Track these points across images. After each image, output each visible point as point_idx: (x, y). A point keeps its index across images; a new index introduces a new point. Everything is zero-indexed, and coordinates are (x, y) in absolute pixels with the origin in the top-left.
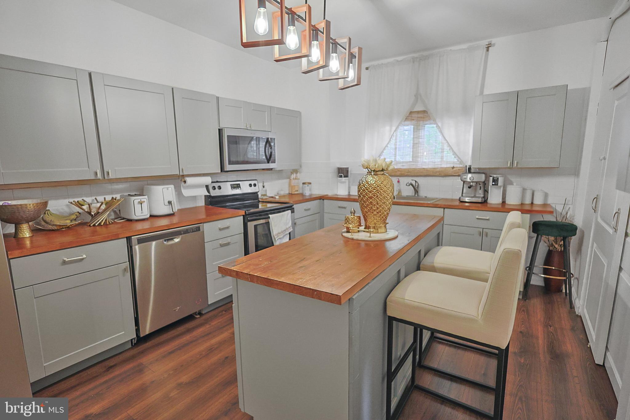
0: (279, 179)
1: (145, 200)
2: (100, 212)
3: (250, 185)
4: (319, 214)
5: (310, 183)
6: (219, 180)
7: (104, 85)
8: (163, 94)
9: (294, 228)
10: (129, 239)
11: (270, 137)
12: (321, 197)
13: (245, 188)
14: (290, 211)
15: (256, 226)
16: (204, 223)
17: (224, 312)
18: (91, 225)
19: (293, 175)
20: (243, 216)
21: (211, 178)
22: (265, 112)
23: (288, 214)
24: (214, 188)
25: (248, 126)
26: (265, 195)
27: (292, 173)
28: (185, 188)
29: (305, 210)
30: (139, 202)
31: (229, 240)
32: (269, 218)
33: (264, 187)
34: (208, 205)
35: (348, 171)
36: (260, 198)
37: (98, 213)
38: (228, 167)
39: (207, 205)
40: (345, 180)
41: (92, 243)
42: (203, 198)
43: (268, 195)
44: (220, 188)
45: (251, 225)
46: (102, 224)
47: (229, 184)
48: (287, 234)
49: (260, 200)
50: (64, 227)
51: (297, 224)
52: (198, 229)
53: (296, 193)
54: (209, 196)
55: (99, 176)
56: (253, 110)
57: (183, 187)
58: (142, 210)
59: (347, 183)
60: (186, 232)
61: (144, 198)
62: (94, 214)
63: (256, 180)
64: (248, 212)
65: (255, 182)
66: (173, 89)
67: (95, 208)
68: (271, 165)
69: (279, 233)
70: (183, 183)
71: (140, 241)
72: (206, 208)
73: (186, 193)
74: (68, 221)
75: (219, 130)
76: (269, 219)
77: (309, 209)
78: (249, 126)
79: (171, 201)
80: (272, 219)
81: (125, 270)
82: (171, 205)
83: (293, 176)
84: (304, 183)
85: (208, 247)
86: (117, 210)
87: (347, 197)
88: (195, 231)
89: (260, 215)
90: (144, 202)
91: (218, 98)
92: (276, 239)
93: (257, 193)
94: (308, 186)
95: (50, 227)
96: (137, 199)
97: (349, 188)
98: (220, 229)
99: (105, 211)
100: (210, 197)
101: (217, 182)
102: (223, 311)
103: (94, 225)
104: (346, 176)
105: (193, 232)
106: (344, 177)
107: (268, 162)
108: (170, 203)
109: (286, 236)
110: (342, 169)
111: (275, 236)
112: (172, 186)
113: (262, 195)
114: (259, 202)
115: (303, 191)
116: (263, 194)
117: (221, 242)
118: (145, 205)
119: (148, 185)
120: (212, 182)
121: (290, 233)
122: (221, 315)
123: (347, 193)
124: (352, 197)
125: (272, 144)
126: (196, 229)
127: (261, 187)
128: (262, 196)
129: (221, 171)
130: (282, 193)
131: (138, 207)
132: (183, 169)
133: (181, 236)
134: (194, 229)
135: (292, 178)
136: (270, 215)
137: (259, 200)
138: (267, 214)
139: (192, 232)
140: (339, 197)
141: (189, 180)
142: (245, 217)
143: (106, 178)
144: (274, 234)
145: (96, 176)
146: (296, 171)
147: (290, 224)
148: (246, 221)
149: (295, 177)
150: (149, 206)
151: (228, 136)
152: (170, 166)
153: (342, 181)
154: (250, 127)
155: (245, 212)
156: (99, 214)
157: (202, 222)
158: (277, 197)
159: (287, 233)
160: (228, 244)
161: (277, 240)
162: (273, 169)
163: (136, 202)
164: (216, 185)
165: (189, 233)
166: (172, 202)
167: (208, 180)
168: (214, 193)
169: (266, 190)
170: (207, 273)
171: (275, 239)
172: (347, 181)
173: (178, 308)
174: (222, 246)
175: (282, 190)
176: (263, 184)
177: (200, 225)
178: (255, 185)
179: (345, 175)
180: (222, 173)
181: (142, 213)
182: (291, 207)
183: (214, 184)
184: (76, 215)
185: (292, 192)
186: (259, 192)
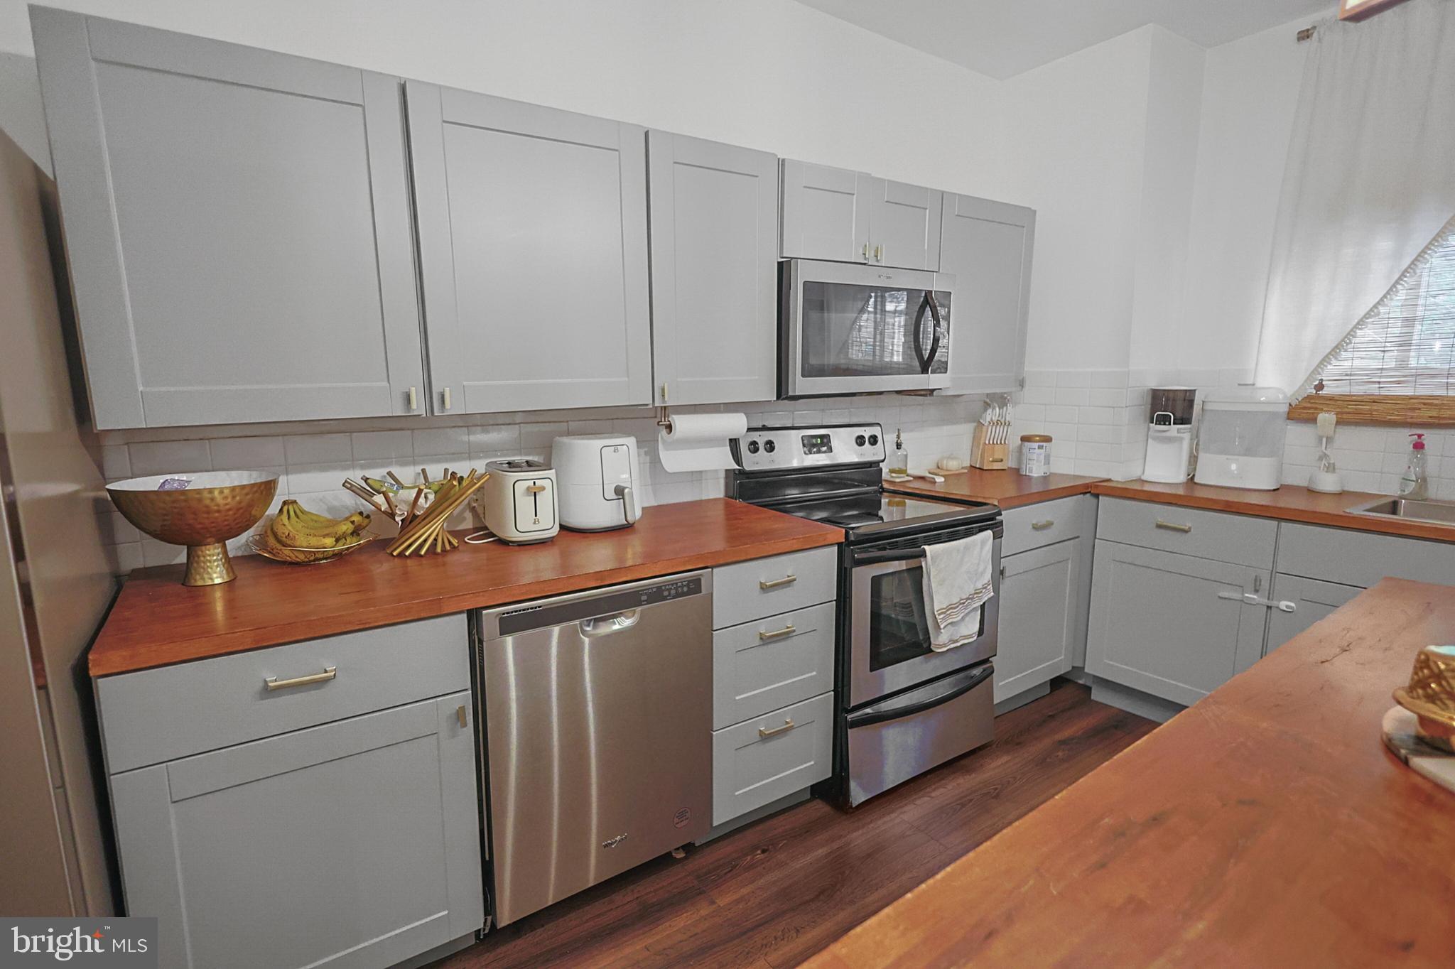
0: (943, 421)
1: (547, 483)
2: (419, 516)
3: (860, 441)
4: (1077, 540)
5: (1048, 439)
6: (769, 424)
7: (444, 122)
8: (617, 150)
9: (996, 590)
10: (474, 617)
11: (935, 287)
12: (1087, 486)
13: (844, 451)
14: (989, 533)
15: (876, 581)
16: (712, 567)
17: (759, 856)
18: (395, 554)
19: (989, 411)
20: (840, 545)
21: (747, 418)
22: (926, 209)
23: (983, 543)
24: (754, 447)
25: (870, 254)
26: (902, 471)
27: (987, 406)
28: (669, 446)
29: (1036, 528)
30: (528, 488)
31: (788, 621)
32: (923, 554)
33: (899, 446)
34: (732, 498)
35: (1191, 403)
36: (886, 481)
37: (415, 517)
38: (800, 384)
39: (729, 497)
40: (1178, 431)
41: (357, 628)
42: (723, 475)
43: (909, 472)
44: (770, 446)
45: (862, 577)
46: (423, 552)
47: (796, 436)
48: (975, 609)
49: (886, 486)
50: (321, 556)
51: (1007, 573)
52: (694, 587)
53: (996, 466)
54: (737, 472)
55: (418, 407)
56: (887, 202)
57: (664, 442)
58: (536, 516)
59: (1186, 445)
60: (657, 595)
61: (545, 479)
62: (402, 521)
63: (878, 424)
64: (854, 534)
65: (876, 431)
66: (647, 134)
67: (405, 502)
68: (933, 380)
69: (951, 607)
70: (664, 432)
71: (509, 625)
72: (727, 505)
73: (672, 460)
74: (329, 541)
75: (780, 265)
76: (922, 559)
77: (1047, 526)
78: (873, 253)
79: (624, 488)
80: (932, 558)
81: (460, 714)
82: (623, 498)
83: (991, 415)
84: (1025, 439)
85: (722, 643)
86: (479, 505)
87: (1181, 492)
88: (683, 594)
89: (894, 546)
90: (543, 488)
91: (782, 164)
92: (942, 627)
93: (877, 463)
94: (1040, 447)
95: (287, 554)
96: (522, 481)
97: (1193, 460)
98: (765, 588)
99: (431, 513)
100: (742, 473)
101: (764, 428)
102: (755, 848)
103: (401, 555)
104: (1184, 420)
105: (678, 595)
106: (1174, 424)
107: (924, 370)
108: (619, 491)
109: (972, 614)
110: (1171, 395)
111: (939, 615)
112: (631, 441)
113: (892, 471)
114: (883, 490)
115: (1020, 460)
116: (896, 467)
117: (764, 628)
118: (545, 499)
119: (569, 433)
120: (749, 430)
121: (983, 607)
122: (750, 867)
123: (1181, 478)
124: (1200, 493)
125: (942, 312)
126: (688, 585)
127: (890, 446)
128: (894, 475)
129: (779, 397)
130: (953, 465)
131: (525, 503)
132: (663, 390)
133: (639, 609)
134: (683, 586)
135: (988, 419)
136: (926, 547)
137: (882, 487)
138: (915, 544)
139: (674, 597)
140: (1147, 488)
141: (683, 424)
142: (847, 550)
143: (436, 414)
144: (936, 608)
145: (407, 406)
146: (1002, 400)
147: (988, 576)
148: (847, 564)
149: (995, 419)
150: (559, 501)
151: (805, 283)
152: (626, 379)
153: (1167, 434)
154: (876, 256)
155: (847, 533)
156: (418, 520)
157: (709, 565)
158: (940, 479)
159: (975, 606)
160: (786, 636)
161: (945, 627)
162: (935, 393)
163: (521, 486)
164: (761, 438)
165: (665, 598)
166: (626, 491)
167: (736, 424)
168: (752, 463)
169: (906, 456)
170: (716, 725)
171: (937, 626)
172: (1187, 436)
173: (618, 838)
174: (765, 640)
175: (950, 458)
176: (898, 437)
177: (701, 575)
178: (873, 440)
179: (1179, 415)
180: (780, 401)
181: (535, 523)
182: (991, 518)
183: (755, 436)
184: (353, 522)
185: (982, 462)
186: (883, 461)
